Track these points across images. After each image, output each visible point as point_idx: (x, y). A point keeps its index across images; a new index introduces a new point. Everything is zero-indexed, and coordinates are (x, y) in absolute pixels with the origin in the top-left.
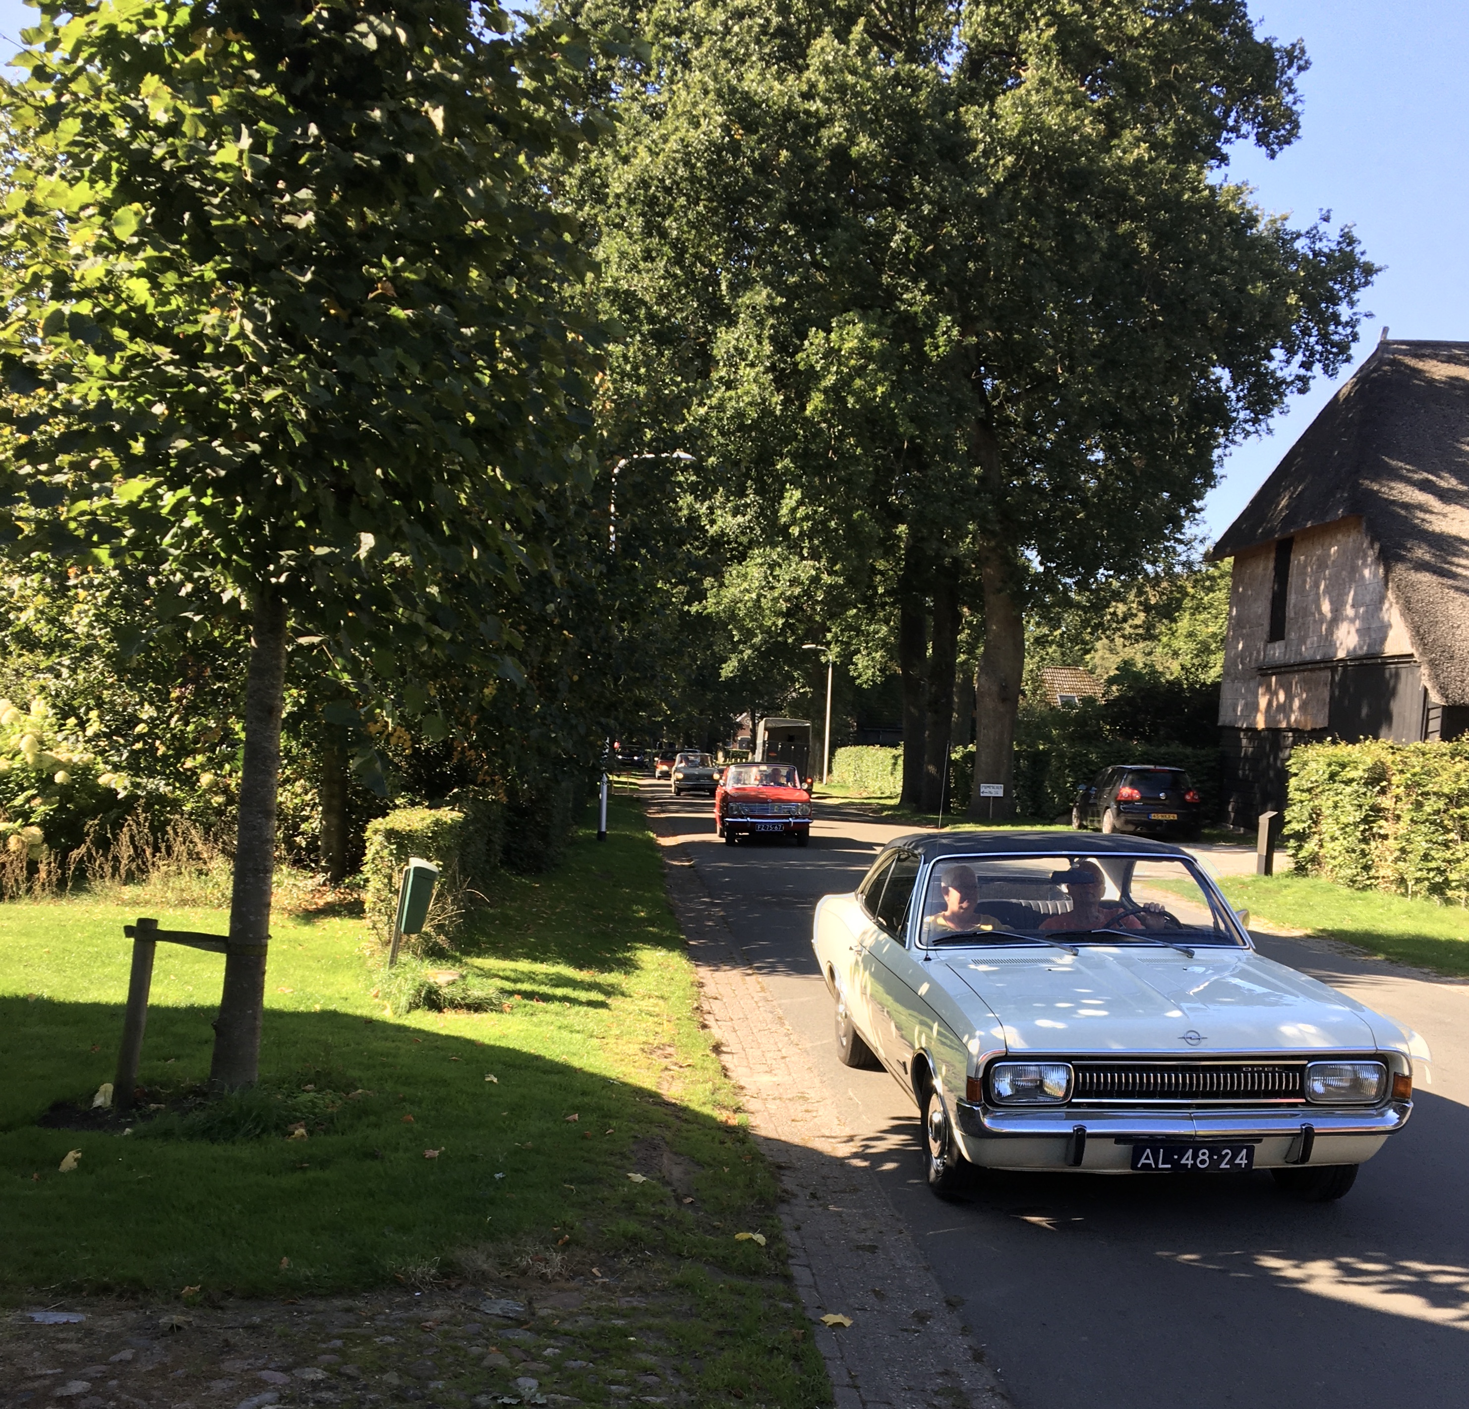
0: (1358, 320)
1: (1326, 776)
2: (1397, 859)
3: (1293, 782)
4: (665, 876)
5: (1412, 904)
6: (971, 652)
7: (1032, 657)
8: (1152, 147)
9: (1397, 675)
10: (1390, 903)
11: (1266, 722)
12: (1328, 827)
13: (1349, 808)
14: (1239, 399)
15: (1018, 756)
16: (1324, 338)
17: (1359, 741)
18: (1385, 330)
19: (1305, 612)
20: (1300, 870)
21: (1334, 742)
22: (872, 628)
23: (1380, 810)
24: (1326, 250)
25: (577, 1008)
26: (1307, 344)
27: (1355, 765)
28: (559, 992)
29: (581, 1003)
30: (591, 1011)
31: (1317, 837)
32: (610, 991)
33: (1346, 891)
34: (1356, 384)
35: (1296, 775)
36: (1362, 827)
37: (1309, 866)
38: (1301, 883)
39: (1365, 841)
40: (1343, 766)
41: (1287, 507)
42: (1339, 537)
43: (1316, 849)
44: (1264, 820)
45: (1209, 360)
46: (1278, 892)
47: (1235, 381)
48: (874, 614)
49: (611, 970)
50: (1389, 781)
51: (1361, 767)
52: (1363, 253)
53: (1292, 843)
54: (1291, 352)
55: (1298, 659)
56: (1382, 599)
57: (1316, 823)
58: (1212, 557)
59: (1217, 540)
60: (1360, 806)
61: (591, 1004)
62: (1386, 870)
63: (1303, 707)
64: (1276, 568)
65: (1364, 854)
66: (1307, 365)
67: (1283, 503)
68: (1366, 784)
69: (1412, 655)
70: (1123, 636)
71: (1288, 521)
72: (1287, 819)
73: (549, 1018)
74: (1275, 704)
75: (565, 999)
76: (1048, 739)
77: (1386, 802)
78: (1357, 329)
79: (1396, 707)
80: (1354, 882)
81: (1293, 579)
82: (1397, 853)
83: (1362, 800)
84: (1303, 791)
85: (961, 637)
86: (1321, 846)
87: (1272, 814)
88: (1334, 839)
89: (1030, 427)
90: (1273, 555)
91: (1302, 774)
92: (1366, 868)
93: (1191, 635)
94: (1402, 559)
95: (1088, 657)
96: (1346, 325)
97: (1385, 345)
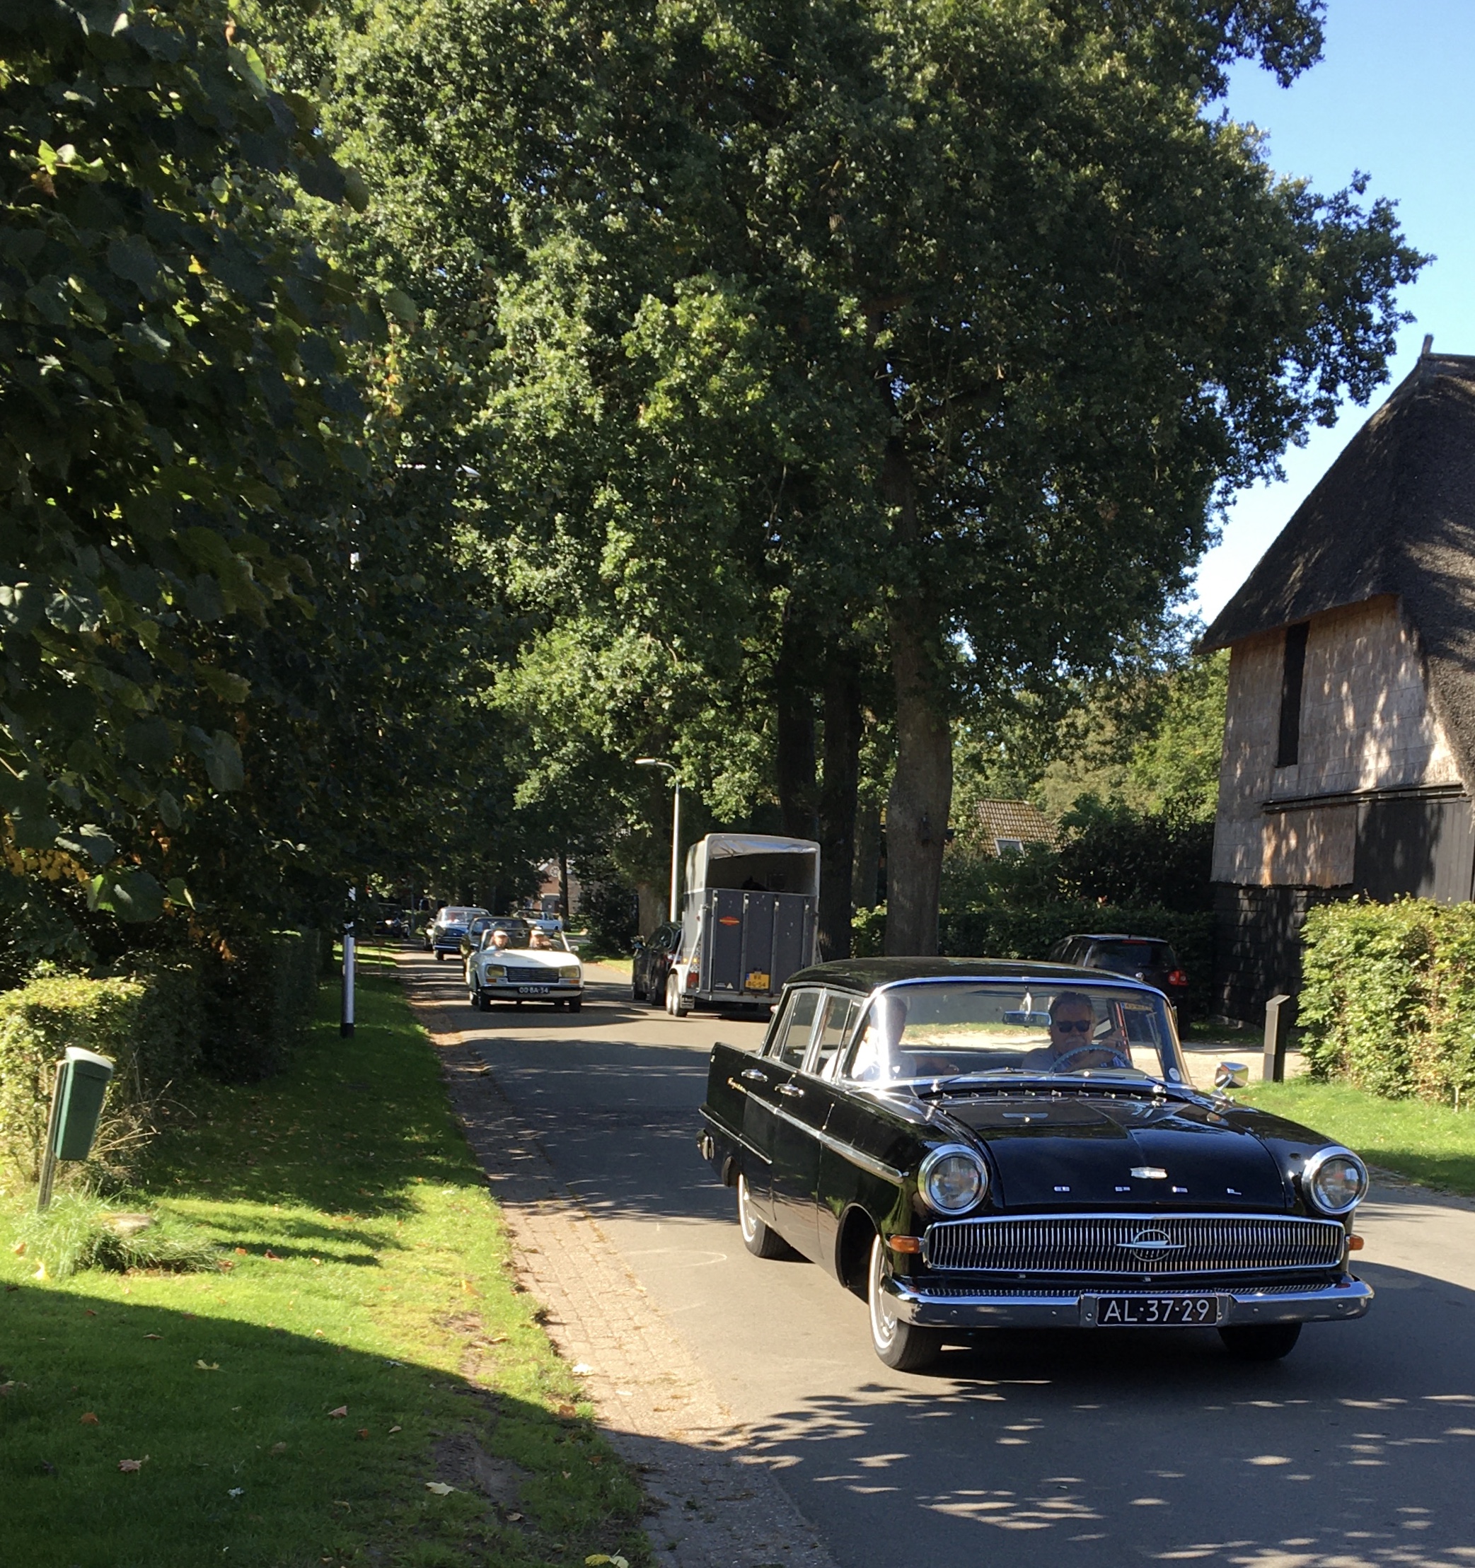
0: (1394, 325)
1: (1351, 948)
2: (1440, 1057)
3: (1309, 955)
4: (446, 1086)
5: (1460, 1117)
6: (877, 774)
7: (963, 784)
9: (1440, 811)
10: (1433, 1116)
11: (1272, 876)
12: (1354, 1015)
13: (1381, 990)
14: (1238, 427)
15: (944, 921)
16: (1350, 347)
17: (1393, 900)
18: (1428, 340)
19: (1324, 726)
20: (1318, 1074)
21: (1362, 902)
22: (737, 739)
23: (1420, 992)
24: (1353, 227)
25: (331, 1266)
26: (1327, 356)
27: (1385, 931)
28: (303, 1244)
29: (337, 1259)
30: (353, 1269)
31: (1339, 1028)
32: (378, 1242)
33: (1379, 1101)
34: (1389, 411)
35: (1313, 945)
36: (1396, 1015)
37: (1330, 1069)
38: (1320, 1090)
39: (1399, 1033)
40: (1372, 934)
41: (1301, 579)
42: (1368, 623)
43: (1338, 1045)
44: (1273, 1005)
46: (1290, 1104)
47: (1233, 400)
48: (740, 719)
49: (378, 1214)
50: (1432, 953)
51: (1395, 934)
53: (1308, 1038)
54: (1307, 366)
55: (1315, 792)
56: (1422, 709)
57: (1338, 1010)
58: (1204, 647)
59: (1209, 623)
60: (1395, 987)
61: (350, 1259)
62: (1429, 1073)
63: (1322, 854)
64: (1286, 665)
65: (1399, 1051)
66: (1328, 384)
67: (1297, 573)
68: (1400, 957)
69: (1460, 786)
70: (1085, 757)
71: (1303, 598)
72: (1302, 1006)
73: (289, 1279)
74: (1284, 852)
75: (313, 1253)
76: (984, 898)
77: (1428, 982)
78: (1394, 335)
79: (1438, 855)
80: (1386, 1088)
81: (1308, 682)
82: (1441, 1050)
83: (1398, 981)
84: (1322, 967)
85: (864, 752)
86: (1345, 1041)
87: (1283, 998)
88: (1361, 1031)
89: (958, 454)
90: (1282, 647)
91: (1320, 944)
92: (1402, 1070)
93: (1174, 757)
94: (1448, 655)
95: (1037, 786)
96: (1378, 329)
97: (1427, 360)
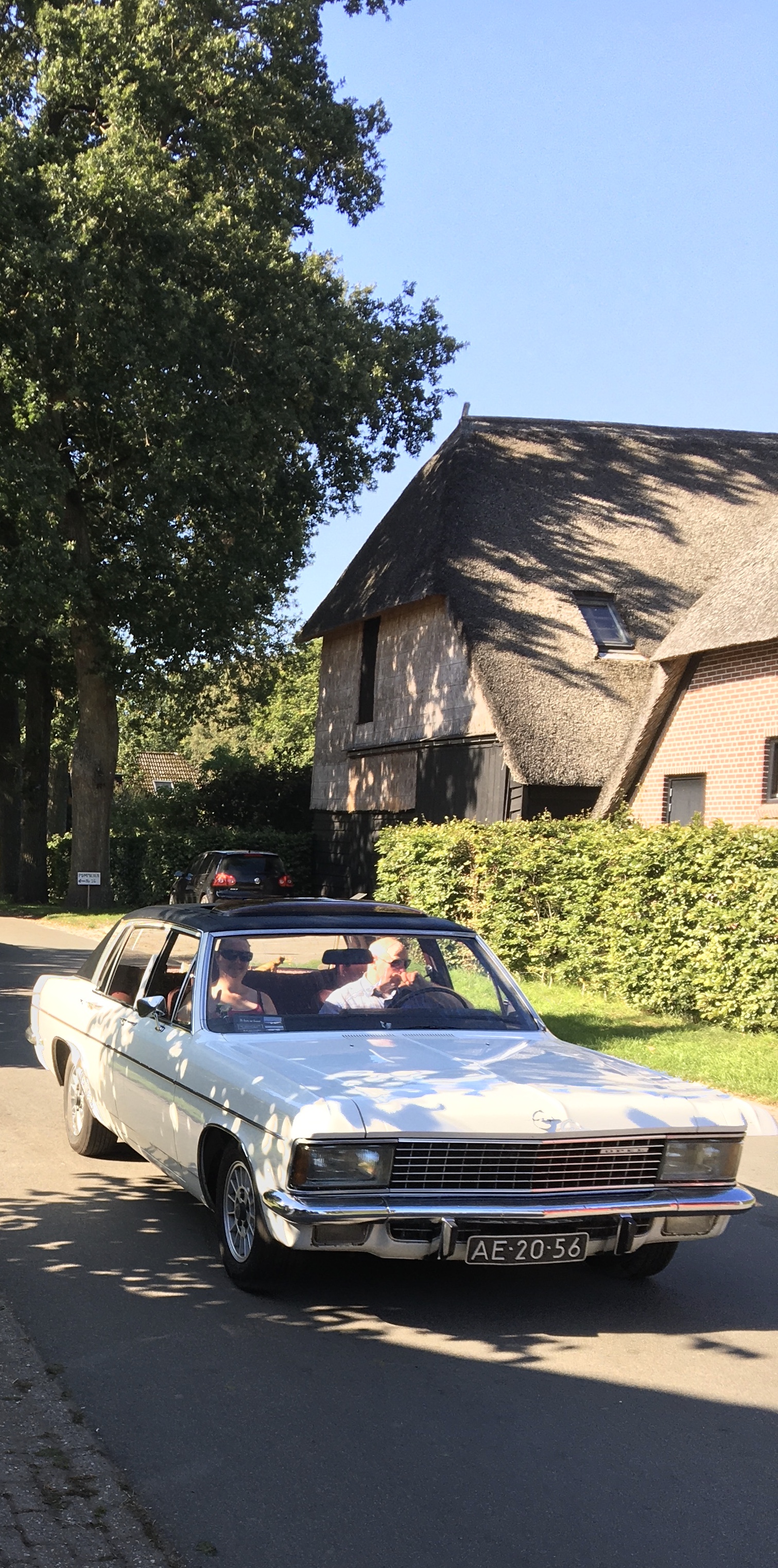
0: (440, 398)
1: (413, 857)
3: (381, 863)
6: (65, 736)
7: (127, 741)
8: (235, 211)
9: (480, 754)
11: (356, 804)
13: (435, 888)
15: (115, 843)
16: (408, 413)
17: (444, 821)
18: (467, 406)
19: (392, 693)
21: (420, 823)
23: (464, 889)
24: (409, 324)
26: (391, 420)
27: (440, 845)
34: (439, 460)
35: (384, 856)
36: (447, 907)
40: (429, 846)
41: (373, 586)
42: (426, 617)
45: (296, 434)
47: (322, 456)
50: (472, 860)
51: (446, 846)
52: (444, 328)
54: (375, 427)
55: (386, 741)
56: (465, 679)
58: (302, 639)
59: (306, 620)
60: (445, 886)
63: (392, 789)
64: (363, 649)
66: (391, 442)
67: (370, 582)
68: (451, 864)
69: (494, 735)
70: (218, 721)
71: (375, 600)
74: (364, 786)
76: (143, 825)
77: (470, 881)
78: (439, 406)
79: (480, 786)
81: (380, 661)
83: (448, 881)
84: (391, 872)
85: (56, 721)
87: (362, 896)
89: (119, 502)
90: (360, 636)
91: (390, 855)
93: (283, 718)
94: (484, 638)
95: (183, 742)
96: (428, 401)
97: (466, 421)
